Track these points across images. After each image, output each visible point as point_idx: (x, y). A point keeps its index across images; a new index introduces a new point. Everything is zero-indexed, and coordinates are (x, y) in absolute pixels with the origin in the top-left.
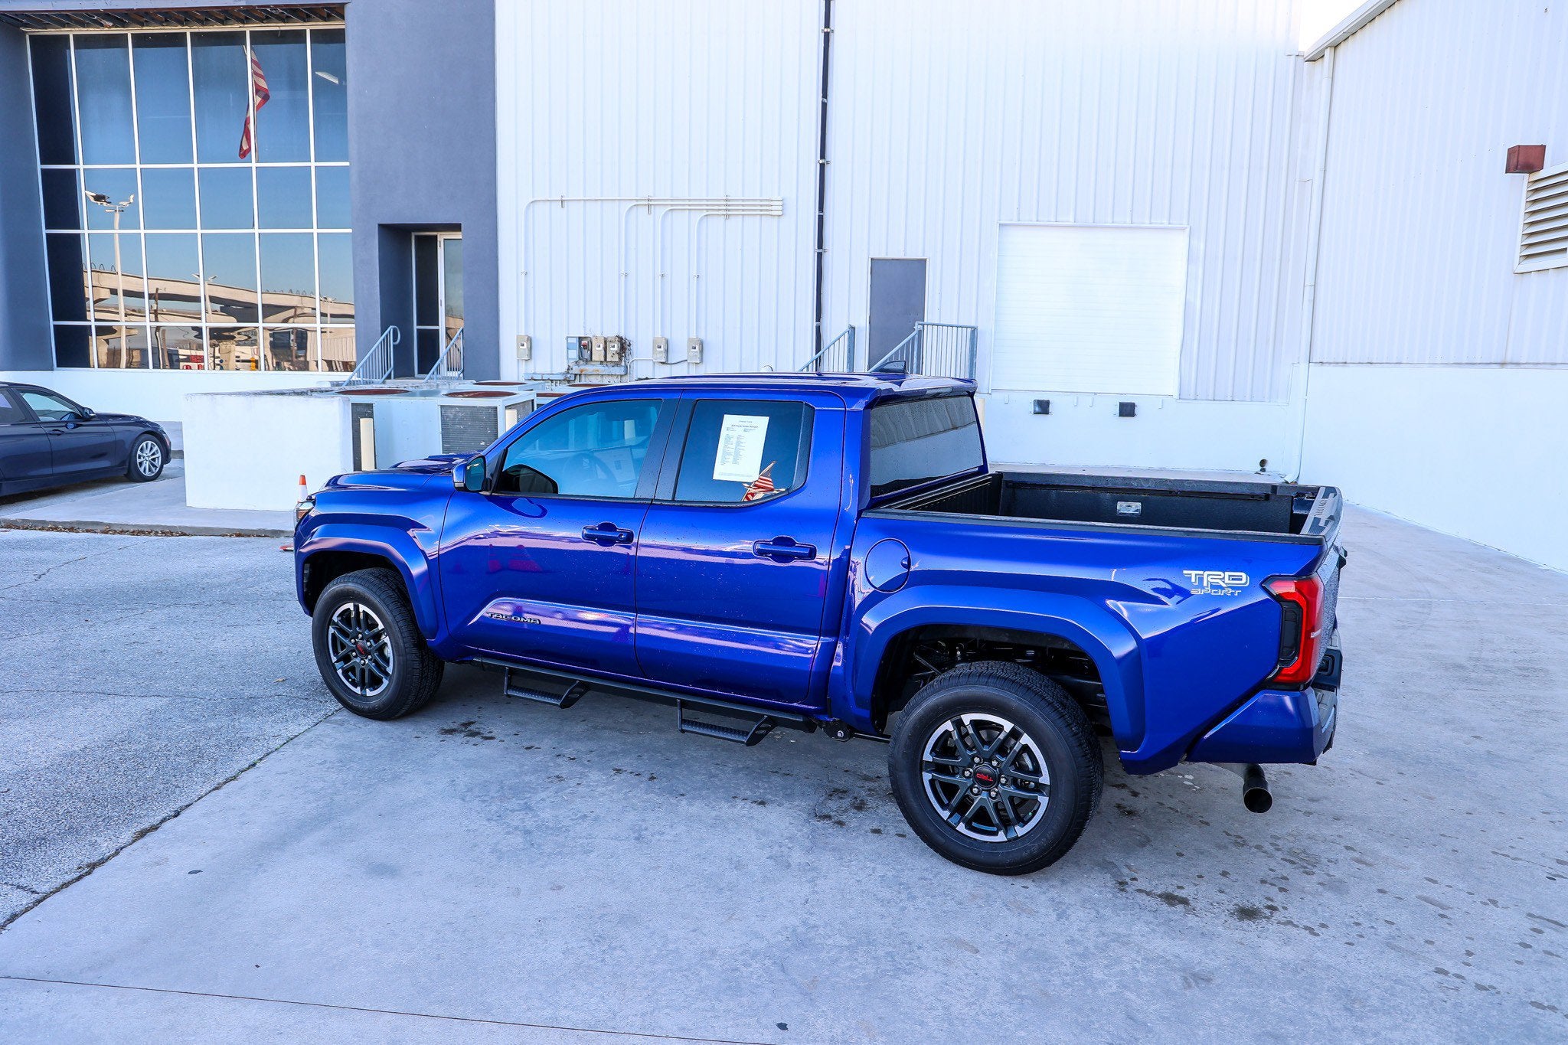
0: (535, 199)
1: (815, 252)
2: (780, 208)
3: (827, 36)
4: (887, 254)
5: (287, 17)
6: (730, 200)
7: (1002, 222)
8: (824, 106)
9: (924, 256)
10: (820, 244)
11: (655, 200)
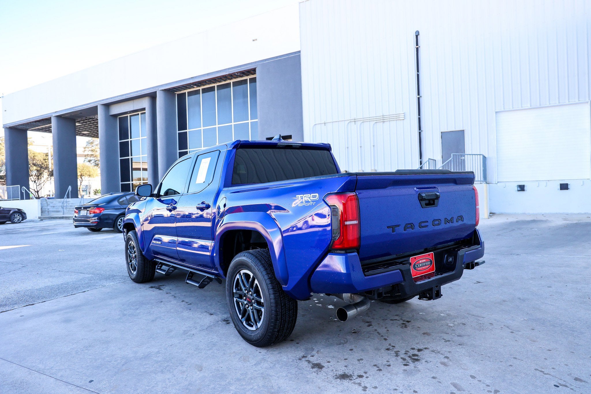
0: (315, 124)
1: (418, 132)
2: (403, 116)
3: (417, 49)
4: (447, 130)
5: (243, 76)
6: (384, 116)
7: (497, 111)
8: (418, 75)
9: (463, 128)
10: (420, 129)
11: (357, 119)
